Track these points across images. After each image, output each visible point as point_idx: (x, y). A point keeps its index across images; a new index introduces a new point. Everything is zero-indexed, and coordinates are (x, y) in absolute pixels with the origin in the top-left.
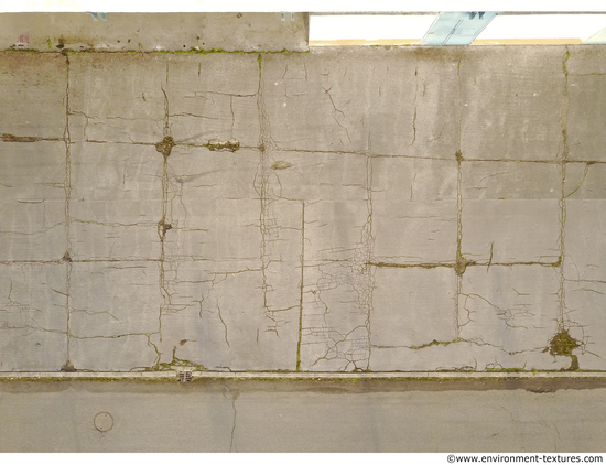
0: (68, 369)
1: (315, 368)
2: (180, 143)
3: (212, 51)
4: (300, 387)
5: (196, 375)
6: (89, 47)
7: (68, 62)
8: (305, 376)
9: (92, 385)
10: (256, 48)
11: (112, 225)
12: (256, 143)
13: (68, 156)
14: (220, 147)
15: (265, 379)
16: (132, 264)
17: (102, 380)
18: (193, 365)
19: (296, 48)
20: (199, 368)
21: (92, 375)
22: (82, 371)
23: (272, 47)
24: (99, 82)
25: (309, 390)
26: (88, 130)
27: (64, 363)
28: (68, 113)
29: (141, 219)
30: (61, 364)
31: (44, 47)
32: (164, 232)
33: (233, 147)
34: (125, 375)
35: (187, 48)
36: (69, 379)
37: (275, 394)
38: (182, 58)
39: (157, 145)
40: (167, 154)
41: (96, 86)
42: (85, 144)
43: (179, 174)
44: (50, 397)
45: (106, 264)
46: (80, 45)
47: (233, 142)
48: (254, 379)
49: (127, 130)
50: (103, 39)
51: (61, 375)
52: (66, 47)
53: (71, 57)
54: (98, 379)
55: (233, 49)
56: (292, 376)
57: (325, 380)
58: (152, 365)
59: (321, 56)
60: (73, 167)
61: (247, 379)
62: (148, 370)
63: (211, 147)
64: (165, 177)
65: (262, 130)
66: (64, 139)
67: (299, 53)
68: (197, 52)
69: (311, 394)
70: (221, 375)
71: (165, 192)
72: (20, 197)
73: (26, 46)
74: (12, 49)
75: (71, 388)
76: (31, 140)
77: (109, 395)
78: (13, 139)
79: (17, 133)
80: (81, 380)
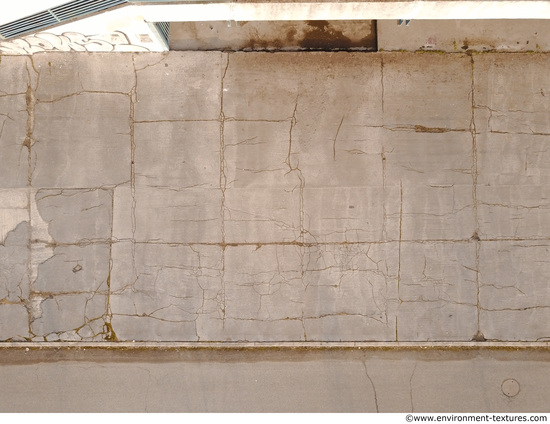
0: (479, 338)
6: (491, 48)
7: (472, 61)
9: (499, 354)
11: (516, 207)
13: (474, 147)
16: (536, 243)
17: (508, 349)
21: (501, 344)
22: (492, 341)
24: (501, 80)
26: (491, 122)
27: (475, 333)
28: (473, 107)
29: (542, 202)
30: (472, 334)
31: (451, 48)
34: (532, 345)
36: (478, 348)
41: (498, 83)
42: (489, 135)
44: (460, 365)
45: (512, 243)
46: (483, 46)
49: (527, 122)
50: (504, 41)
51: (472, 344)
52: (470, 48)
53: (475, 57)
54: (504, 348)
60: (479, 155)
66: (470, 130)
72: (432, 182)
73: (434, 47)
74: (422, 50)
75: (479, 357)
76: (441, 130)
77: (515, 363)
78: (424, 130)
79: (427, 125)
80: (488, 348)
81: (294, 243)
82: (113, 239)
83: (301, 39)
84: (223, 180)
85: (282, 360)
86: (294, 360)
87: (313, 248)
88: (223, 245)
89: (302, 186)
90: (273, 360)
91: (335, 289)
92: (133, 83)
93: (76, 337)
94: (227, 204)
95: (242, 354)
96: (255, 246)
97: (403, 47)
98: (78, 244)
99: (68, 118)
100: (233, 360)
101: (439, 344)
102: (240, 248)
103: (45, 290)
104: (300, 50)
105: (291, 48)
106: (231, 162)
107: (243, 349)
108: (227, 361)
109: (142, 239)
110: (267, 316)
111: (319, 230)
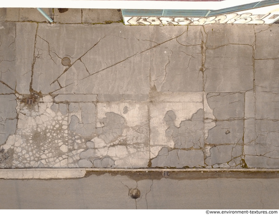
82: (245, 118)
92: (254, 39)
93: (227, 166)
98: (228, 120)
99: (222, 57)
103: (212, 143)
109: (259, 118)
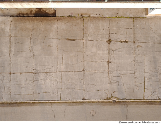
1: (148, 98)
2: (113, 41)
3: (121, 17)
4: (144, 103)
5: (118, 100)
6: (89, 16)
8: (146, 100)
9: (90, 103)
10: (132, 16)
11: (95, 62)
12: (132, 41)
13: (84, 44)
14: (123, 42)
15: (135, 101)
16: (101, 72)
17: (93, 102)
18: (117, 98)
19: (143, 16)
20: (118, 99)
21: (90, 101)
22: (88, 100)
23: (137, 16)
24: (92, 25)
25: (146, 104)
26: (89, 37)
27: (83, 98)
28: (84, 33)
29: (103, 60)
30: (82, 98)
31: (77, 16)
32: (109, 64)
33: (127, 42)
34: (99, 101)
35: (115, 16)
36: (84, 102)
37: (138, 105)
38: (113, 19)
39: (107, 41)
40: (109, 44)
41: (91, 26)
42: (88, 41)
43: (113, 49)
44: (79, 107)
45: (94, 72)
46: (87, 15)
47: (127, 41)
48: (132, 101)
49: (99, 37)
50: (93, 14)
51: (82, 101)
52: (83, 16)
53: (84, 19)
54: (91, 102)
55: (126, 17)
56: (142, 100)
57: (151, 101)
58: (106, 98)
59: (149, 18)
60: (85, 47)
61: (130, 101)
62: (105, 99)
63: (121, 42)
64: (109, 50)
65: (134, 37)
66: (82, 40)
67: (144, 18)
68: (117, 17)
69: (147, 105)
70: (124, 100)
71: (109, 53)
72: (71, 55)
73: (72, 16)
74: (69, 16)
75: (84, 104)
76: (74, 40)
77: (94, 106)
78: (69, 40)
79: (70, 38)
80: (87, 102)
81: (31, 73)
83: (34, 13)
84: (10, 54)
85: (28, 106)
86: (31, 106)
87: (37, 74)
88: (10, 73)
89: (34, 56)
90: (25, 106)
91: (43, 86)
94: (11, 61)
95: (16, 105)
96: (20, 74)
97: (63, 15)
100: (14, 106)
101: (73, 101)
102: (15, 74)
104: (34, 16)
105: (31, 16)
106: (13, 49)
107: (16, 103)
108: (12, 106)
110: (23, 94)
111: (39, 69)
